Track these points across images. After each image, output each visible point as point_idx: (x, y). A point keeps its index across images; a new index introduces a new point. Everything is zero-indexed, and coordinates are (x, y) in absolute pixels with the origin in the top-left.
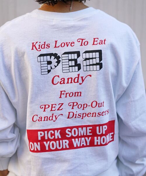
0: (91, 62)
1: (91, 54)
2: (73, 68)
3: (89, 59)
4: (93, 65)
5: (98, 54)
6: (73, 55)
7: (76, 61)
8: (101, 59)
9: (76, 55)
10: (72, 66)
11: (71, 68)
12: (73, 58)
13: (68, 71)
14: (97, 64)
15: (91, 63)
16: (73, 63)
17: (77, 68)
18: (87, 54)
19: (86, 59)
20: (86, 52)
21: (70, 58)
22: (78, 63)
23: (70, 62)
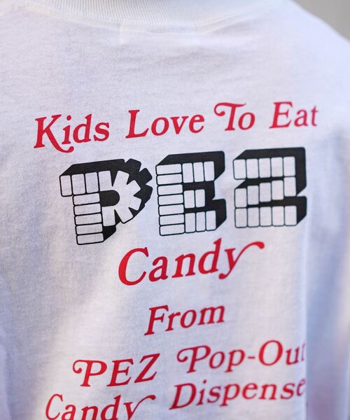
0: (265, 192)
1: (264, 162)
2: (201, 215)
3: (257, 181)
4: (273, 203)
5: (290, 161)
6: (198, 165)
7: (208, 187)
8: (301, 182)
9: (210, 166)
10: (195, 210)
11: (190, 216)
12: (199, 179)
13: (180, 229)
14: (286, 202)
15: (266, 198)
16: (200, 198)
17: (212, 215)
18: (252, 162)
19: (247, 183)
20: (247, 155)
21: (188, 180)
22: (217, 197)
23: (189, 194)
